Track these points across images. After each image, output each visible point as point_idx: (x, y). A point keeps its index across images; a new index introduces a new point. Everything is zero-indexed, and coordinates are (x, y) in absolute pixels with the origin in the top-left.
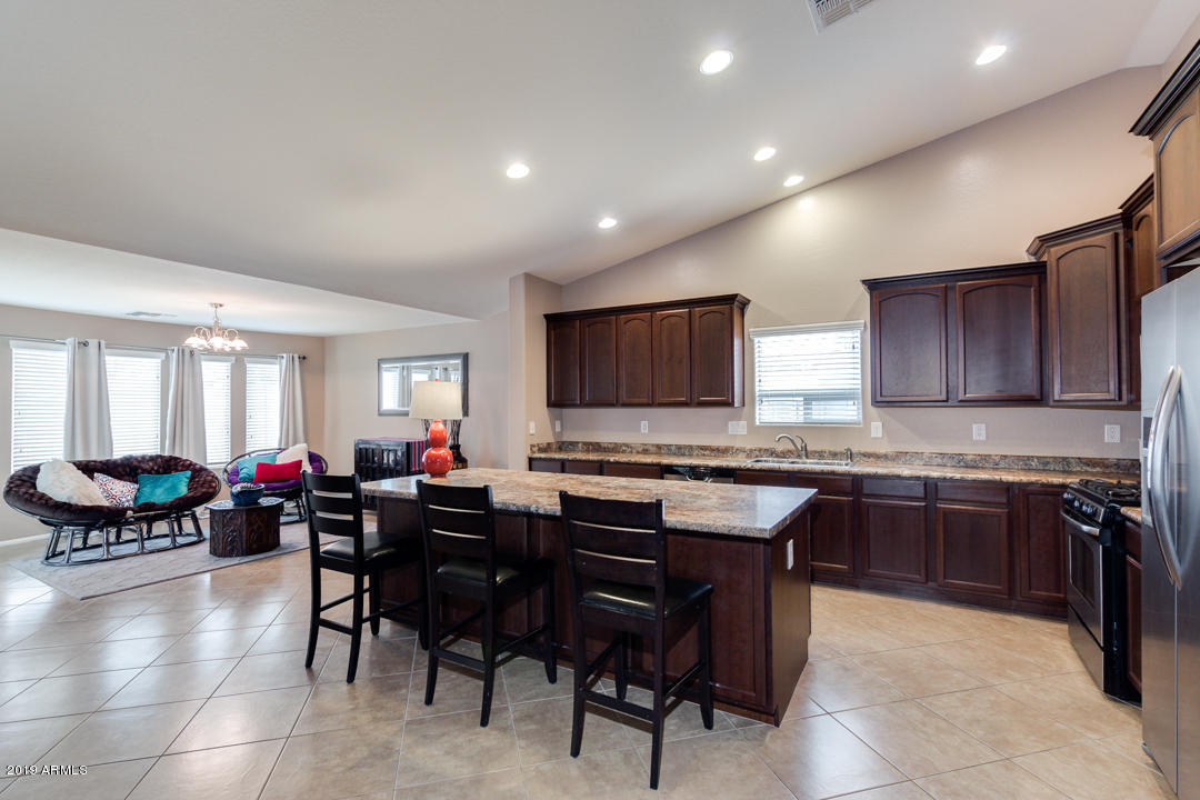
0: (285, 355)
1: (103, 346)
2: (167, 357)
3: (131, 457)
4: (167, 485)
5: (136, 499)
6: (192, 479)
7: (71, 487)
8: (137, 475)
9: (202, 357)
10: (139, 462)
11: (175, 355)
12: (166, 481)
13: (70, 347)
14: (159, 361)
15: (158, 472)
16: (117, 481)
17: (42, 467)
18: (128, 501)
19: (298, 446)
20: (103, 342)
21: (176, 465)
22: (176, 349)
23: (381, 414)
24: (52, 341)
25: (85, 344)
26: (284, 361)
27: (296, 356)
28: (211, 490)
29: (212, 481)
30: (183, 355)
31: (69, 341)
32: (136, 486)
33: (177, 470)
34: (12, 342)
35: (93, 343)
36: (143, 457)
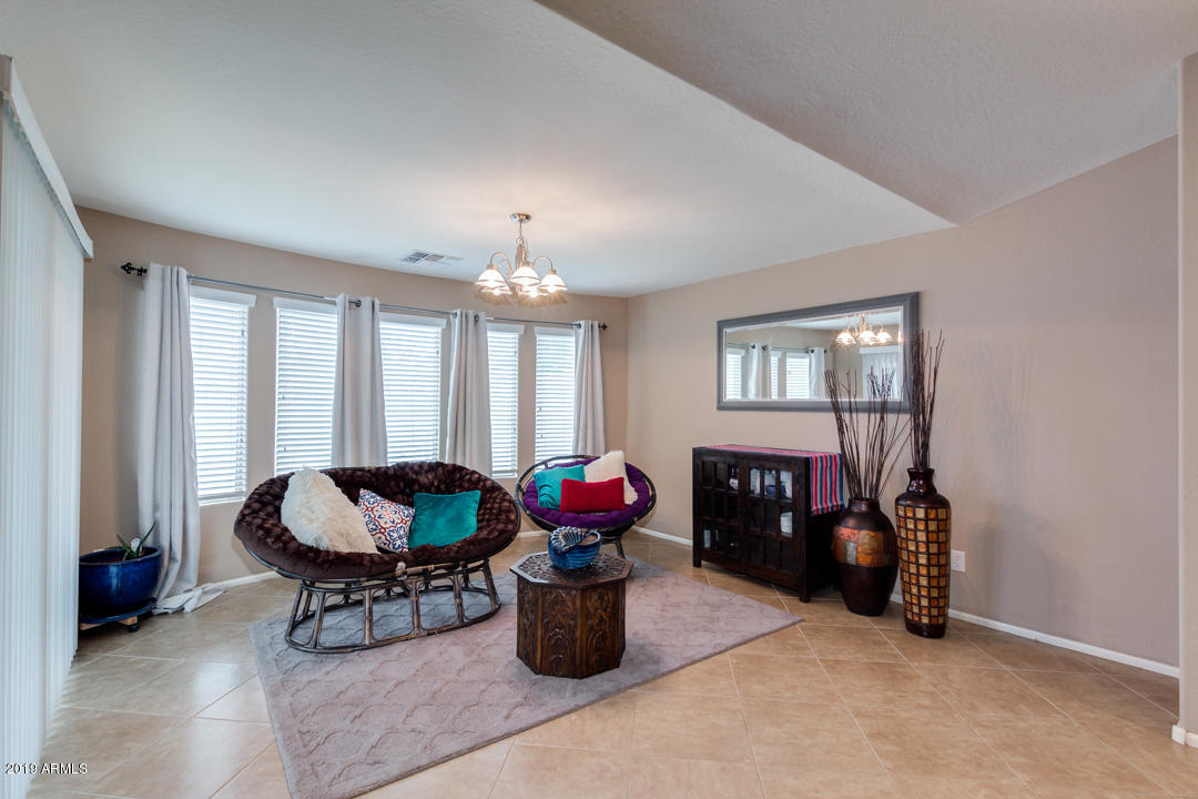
0: (582, 323)
1: (377, 307)
2: (449, 324)
3: (406, 464)
4: (451, 513)
5: (411, 533)
6: (482, 503)
7: (323, 519)
8: (413, 492)
9: (488, 325)
10: (417, 473)
11: (457, 321)
12: (448, 505)
13: (339, 308)
14: (440, 330)
15: (438, 491)
16: (387, 504)
17: (291, 481)
18: (400, 537)
19: (611, 454)
20: (377, 302)
21: (462, 478)
22: (458, 312)
23: (723, 407)
24: (319, 299)
25: (358, 304)
26: (582, 331)
27: (596, 324)
28: (510, 527)
29: (508, 511)
30: (467, 321)
31: (339, 299)
32: (412, 511)
33: (463, 489)
34: (277, 300)
35: (366, 302)
36: (421, 465)
